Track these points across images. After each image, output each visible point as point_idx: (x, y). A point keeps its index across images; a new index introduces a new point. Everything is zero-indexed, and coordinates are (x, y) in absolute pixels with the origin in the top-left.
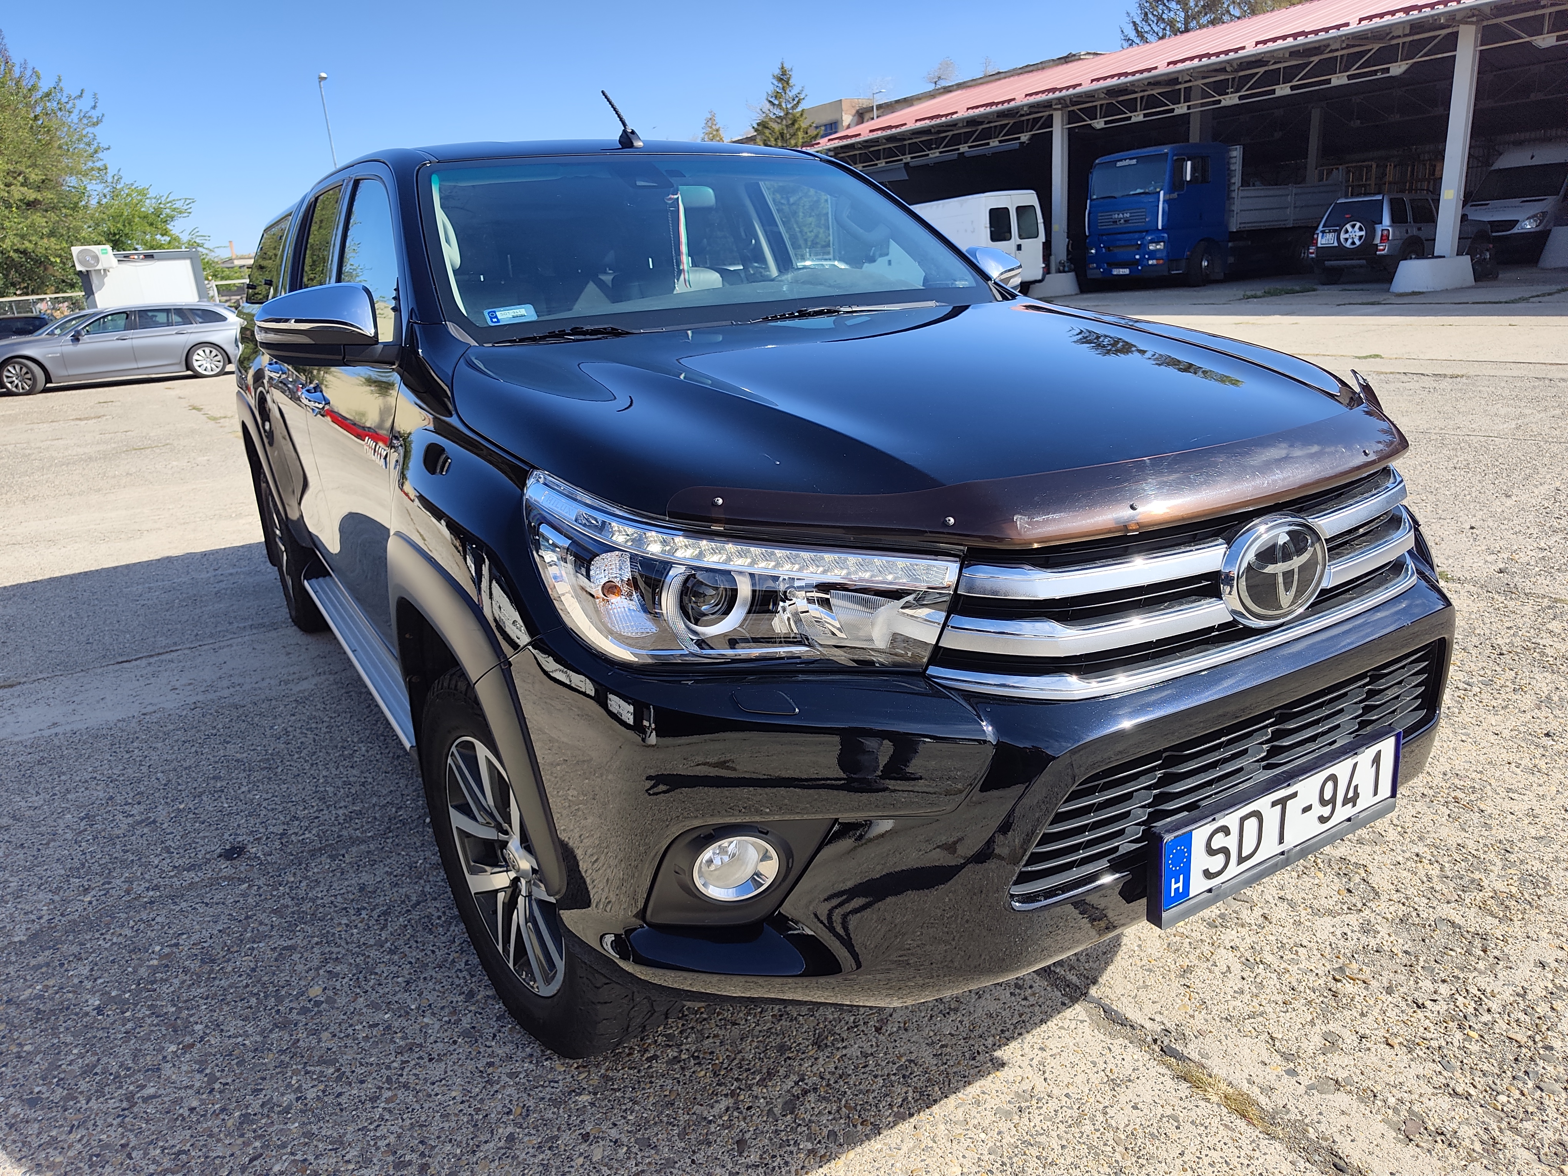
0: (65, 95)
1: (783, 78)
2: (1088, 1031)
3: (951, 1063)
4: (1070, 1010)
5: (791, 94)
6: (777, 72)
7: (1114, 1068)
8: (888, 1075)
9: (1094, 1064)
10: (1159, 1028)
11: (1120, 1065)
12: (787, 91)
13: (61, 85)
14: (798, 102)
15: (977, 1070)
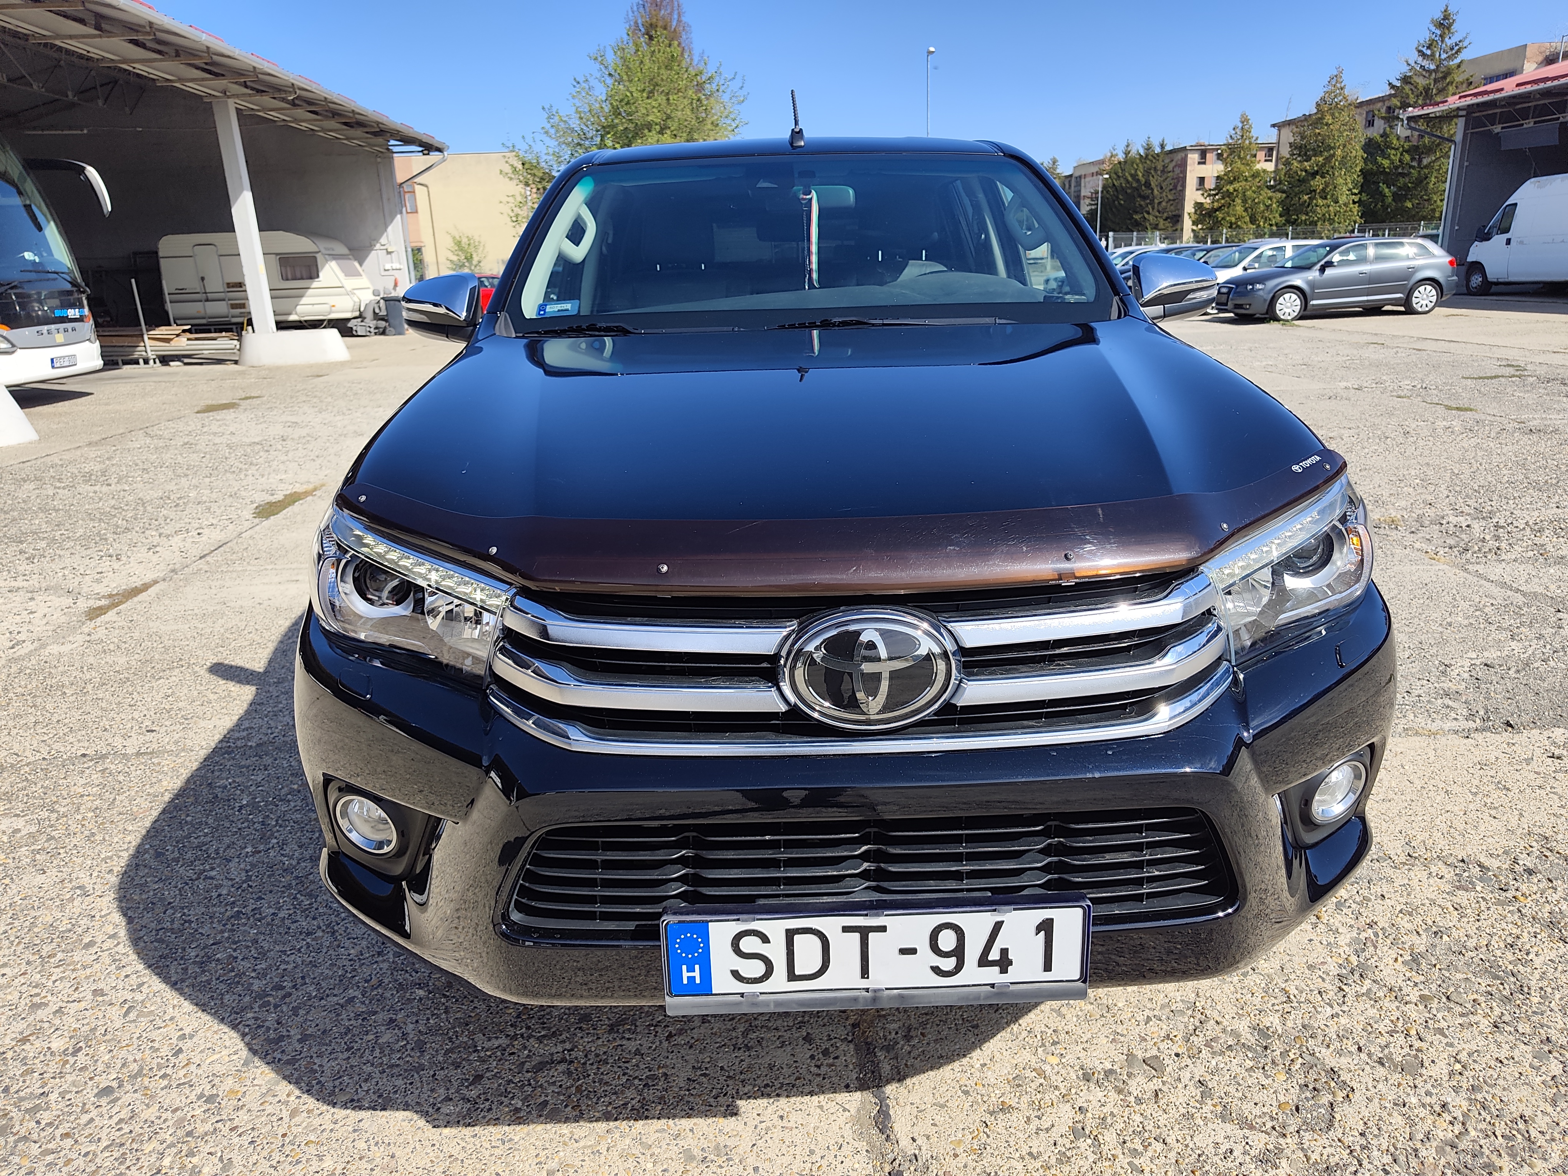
0: (723, 78)
1: (1444, 24)
2: (841, 1121)
3: (694, 1092)
4: (847, 1094)
5: (1449, 42)
6: (1439, 15)
7: (824, 1166)
8: (636, 1078)
9: (812, 1152)
10: (911, 1150)
11: (833, 1166)
12: (1447, 39)
13: (721, 70)
14: (1459, 51)
15: (708, 1108)
